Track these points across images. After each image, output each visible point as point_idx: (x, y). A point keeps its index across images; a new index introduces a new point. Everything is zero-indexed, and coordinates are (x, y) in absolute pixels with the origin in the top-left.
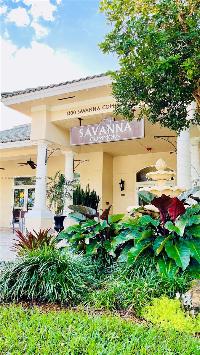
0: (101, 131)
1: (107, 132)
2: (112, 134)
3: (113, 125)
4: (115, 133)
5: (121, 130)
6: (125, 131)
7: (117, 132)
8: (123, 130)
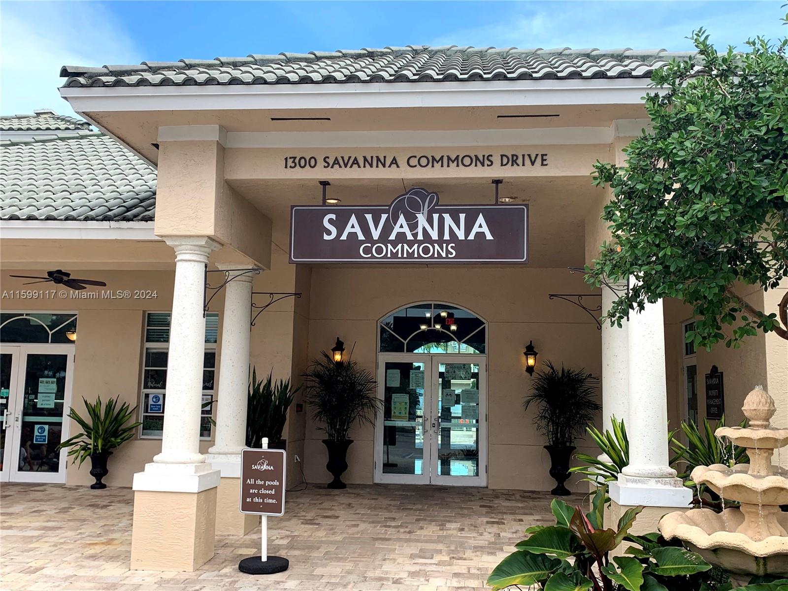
8: (467, 233)
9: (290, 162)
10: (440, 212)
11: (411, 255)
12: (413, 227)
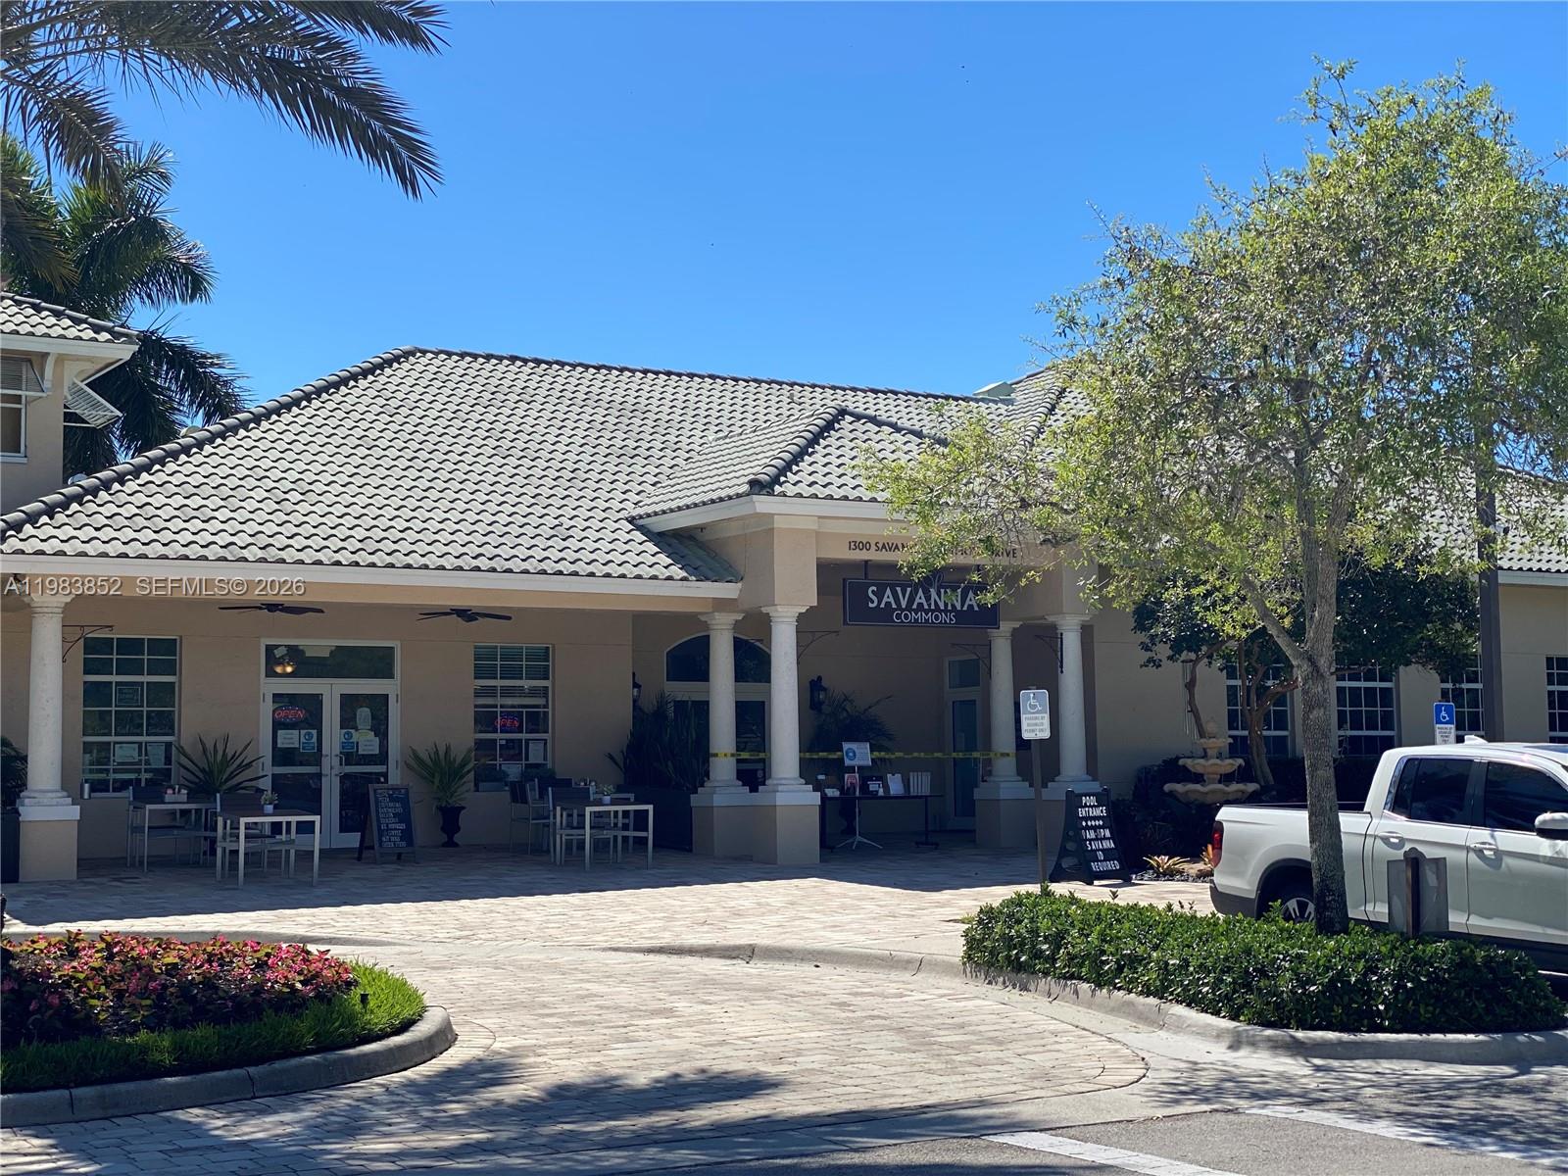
0: (917, 600)
1: (929, 605)
2: (941, 611)
3: (942, 591)
4: (946, 611)
5: (959, 608)
6: (965, 608)
7: (950, 608)
8: (962, 606)
9: (853, 547)
10: (945, 588)
11: (927, 621)
12: (928, 599)
